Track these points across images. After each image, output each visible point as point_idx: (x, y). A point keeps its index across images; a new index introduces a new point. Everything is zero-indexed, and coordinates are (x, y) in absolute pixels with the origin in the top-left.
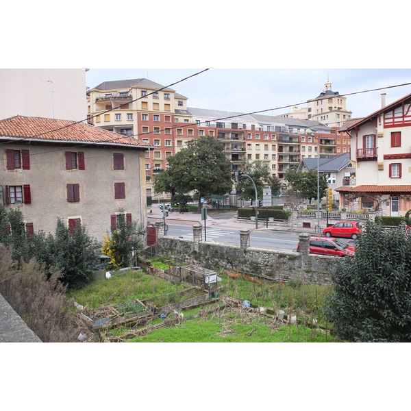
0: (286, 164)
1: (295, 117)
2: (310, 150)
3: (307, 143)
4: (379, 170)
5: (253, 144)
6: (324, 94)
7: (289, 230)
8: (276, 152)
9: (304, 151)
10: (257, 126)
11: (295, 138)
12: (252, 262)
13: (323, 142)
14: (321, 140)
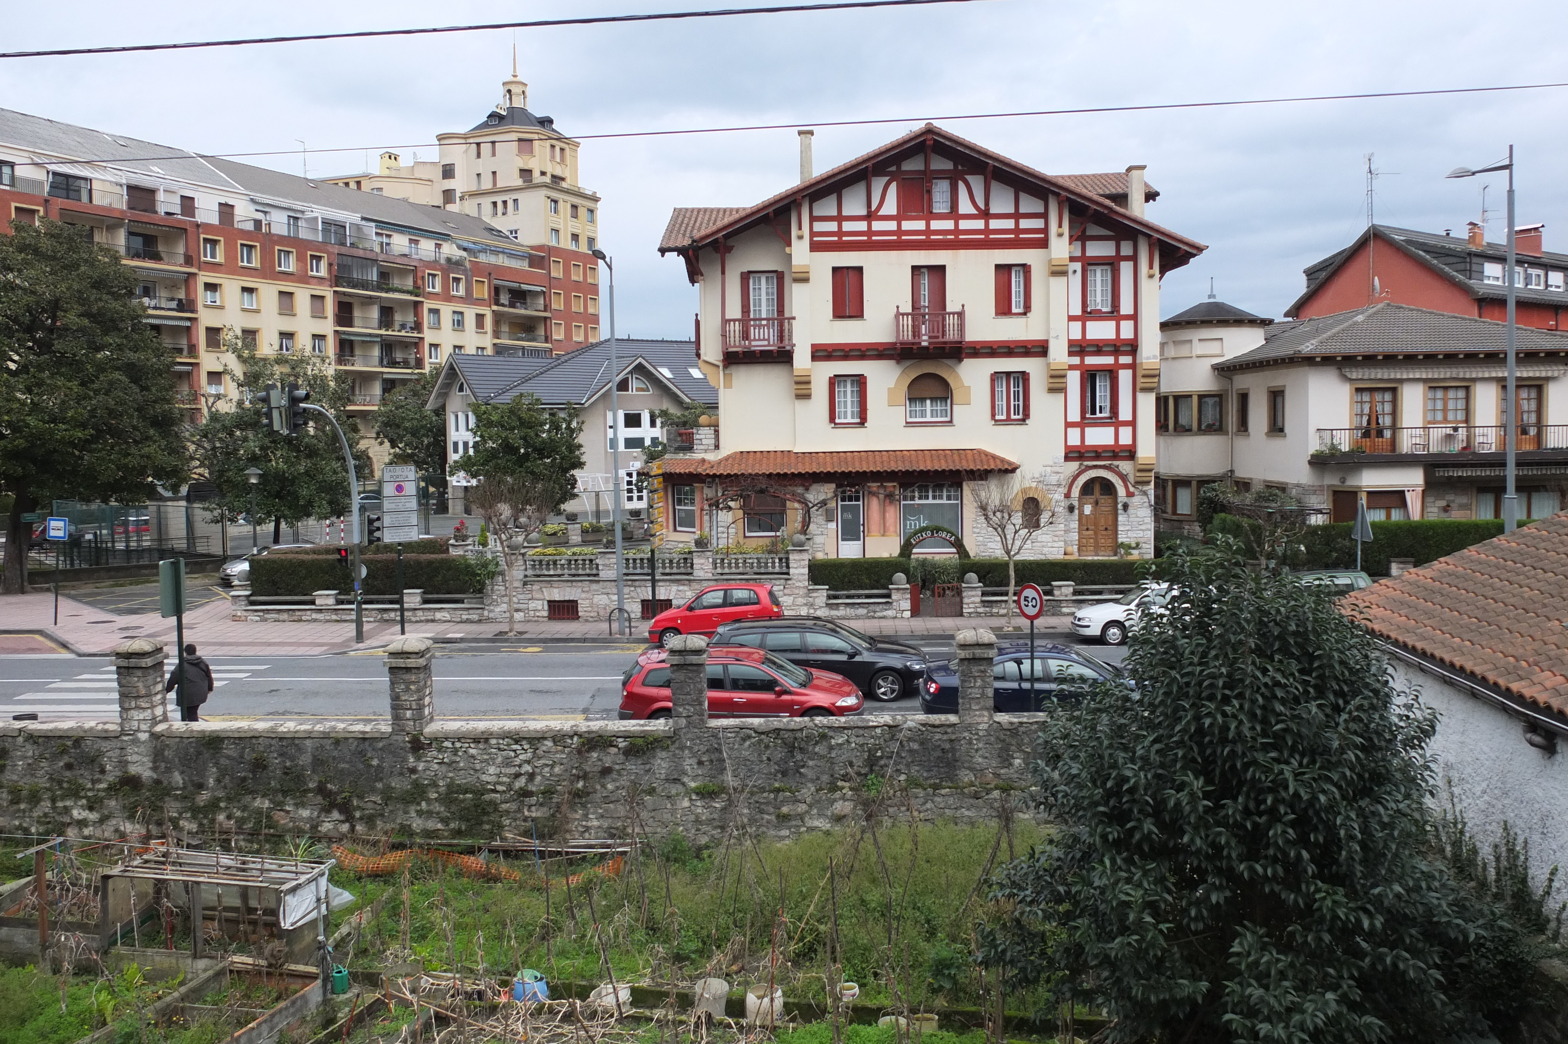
0: (366, 378)
1: (392, 190)
2: (459, 324)
3: (448, 298)
4: (799, 397)
5: (231, 287)
6: (501, 118)
7: (500, 637)
8: (328, 327)
9: (437, 326)
10: (244, 213)
11: (403, 272)
12: (453, 789)
13: (504, 298)
14: (497, 290)
